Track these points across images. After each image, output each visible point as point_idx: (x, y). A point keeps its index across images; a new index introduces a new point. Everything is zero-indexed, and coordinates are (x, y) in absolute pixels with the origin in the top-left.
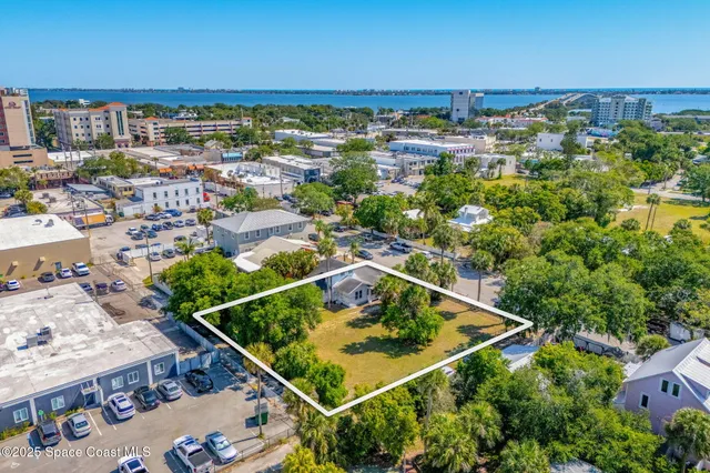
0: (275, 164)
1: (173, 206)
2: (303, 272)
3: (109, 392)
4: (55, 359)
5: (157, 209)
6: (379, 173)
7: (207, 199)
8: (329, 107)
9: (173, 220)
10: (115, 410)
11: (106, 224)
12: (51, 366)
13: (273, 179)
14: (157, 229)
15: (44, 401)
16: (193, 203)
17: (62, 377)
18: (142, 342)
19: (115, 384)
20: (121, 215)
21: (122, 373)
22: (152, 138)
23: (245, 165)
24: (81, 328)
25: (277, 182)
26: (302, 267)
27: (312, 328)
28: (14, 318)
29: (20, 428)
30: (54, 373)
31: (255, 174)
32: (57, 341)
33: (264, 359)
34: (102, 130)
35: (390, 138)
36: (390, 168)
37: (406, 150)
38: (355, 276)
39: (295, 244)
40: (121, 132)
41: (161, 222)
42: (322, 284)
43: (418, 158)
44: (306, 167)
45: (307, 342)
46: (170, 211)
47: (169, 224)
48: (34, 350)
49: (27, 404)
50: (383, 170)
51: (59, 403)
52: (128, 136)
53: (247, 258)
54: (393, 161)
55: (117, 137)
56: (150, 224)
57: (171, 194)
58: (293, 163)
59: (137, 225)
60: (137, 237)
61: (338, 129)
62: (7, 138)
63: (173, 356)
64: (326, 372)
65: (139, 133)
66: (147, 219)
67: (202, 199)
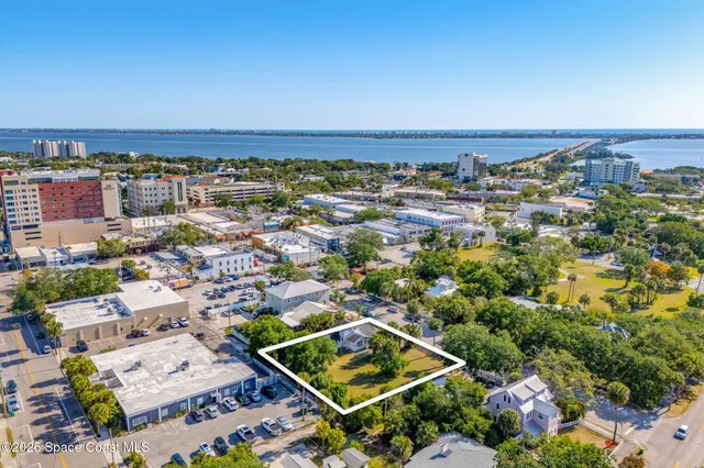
0: (305, 234)
1: (232, 272)
2: (325, 326)
3: (224, 396)
4: (194, 378)
5: (222, 275)
6: (385, 241)
7: (256, 265)
8: (350, 161)
9: (234, 283)
10: (228, 405)
11: (189, 286)
12: (193, 382)
13: (304, 247)
14: (225, 291)
15: (194, 399)
16: (247, 269)
17: (202, 388)
18: (214, 374)
19: (227, 392)
20: (197, 278)
21: (230, 387)
22: (203, 201)
23: (282, 234)
24: (201, 361)
25: (307, 250)
26: (324, 324)
27: (330, 364)
28: (162, 354)
29: (183, 413)
30: (196, 385)
31: (290, 242)
32: (191, 369)
33: (306, 381)
34: (167, 197)
35: (398, 202)
36: (394, 237)
37: (409, 219)
38: (357, 331)
39: (321, 307)
40: (181, 199)
41: (225, 286)
42: (336, 336)
43: (417, 228)
44: (329, 237)
45: (327, 373)
46: (232, 276)
47: (233, 287)
48: (181, 373)
49: (186, 401)
50: (388, 239)
51: (200, 401)
52: (185, 202)
53: (290, 317)
54: (397, 230)
55: (177, 203)
56: (219, 287)
57: (232, 263)
58: (319, 234)
59: (210, 287)
60: (212, 298)
61: (357, 188)
62: (103, 211)
63: (254, 379)
64: (336, 389)
65: (192, 196)
66: (216, 282)
67: (253, 264)
